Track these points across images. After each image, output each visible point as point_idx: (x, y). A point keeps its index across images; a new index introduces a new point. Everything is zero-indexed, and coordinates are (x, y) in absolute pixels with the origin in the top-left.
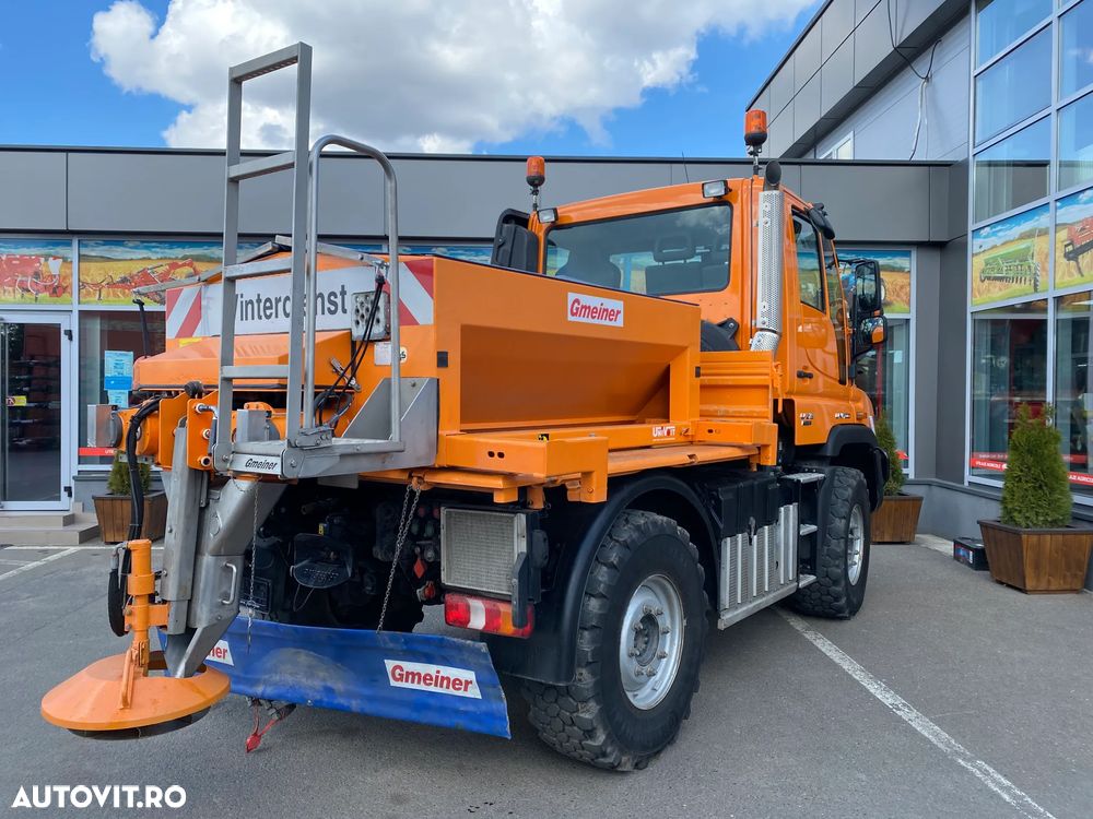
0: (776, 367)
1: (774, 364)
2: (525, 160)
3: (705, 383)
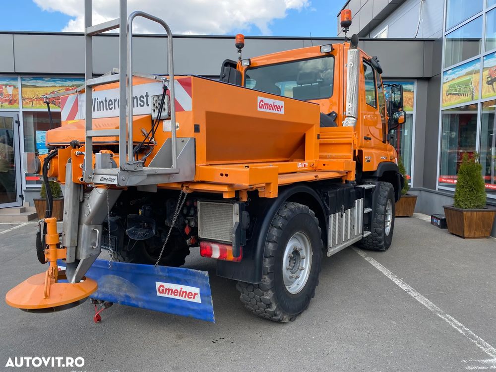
0: (355, 134)
1: (354, 133)
2: (234, 38)
3: (322, 142)
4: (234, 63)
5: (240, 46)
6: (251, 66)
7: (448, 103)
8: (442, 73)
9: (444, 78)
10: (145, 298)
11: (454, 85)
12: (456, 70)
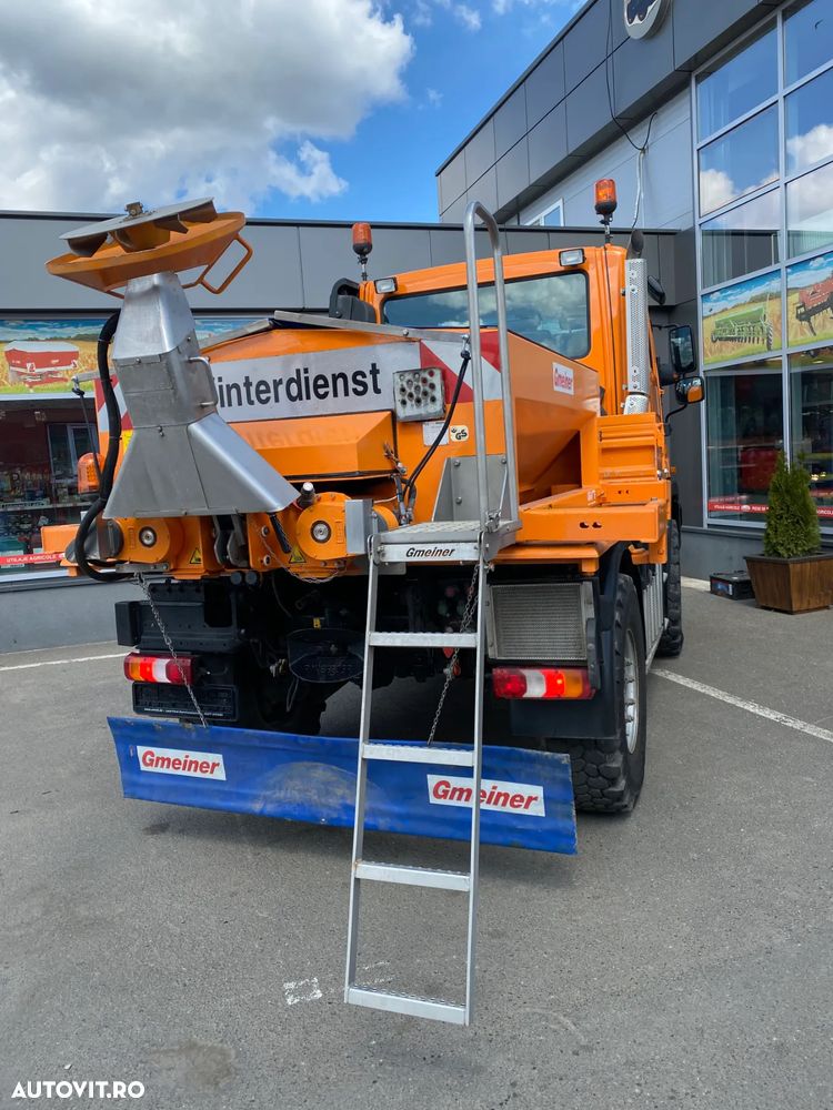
0: (660, 428)
1: (658, 425)
2: (350, 226)
3: (605, 446)
4: (355, 287)
5: (363, 251)
6: (400, 292)
7: (714, 357)
8: (699, 298)
9: (704, 308)
10: (396, 809)
11: (726, 321)
12: (729, 292)
